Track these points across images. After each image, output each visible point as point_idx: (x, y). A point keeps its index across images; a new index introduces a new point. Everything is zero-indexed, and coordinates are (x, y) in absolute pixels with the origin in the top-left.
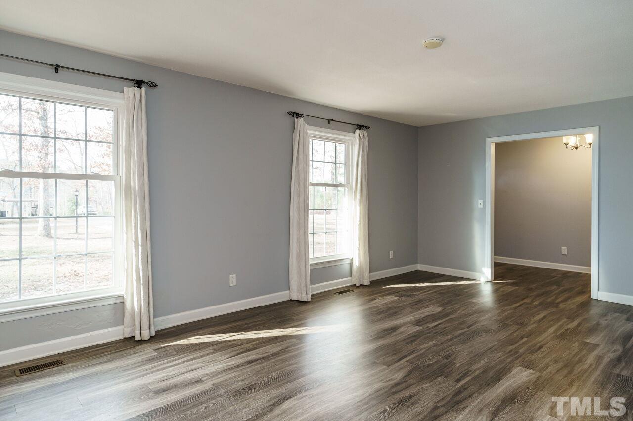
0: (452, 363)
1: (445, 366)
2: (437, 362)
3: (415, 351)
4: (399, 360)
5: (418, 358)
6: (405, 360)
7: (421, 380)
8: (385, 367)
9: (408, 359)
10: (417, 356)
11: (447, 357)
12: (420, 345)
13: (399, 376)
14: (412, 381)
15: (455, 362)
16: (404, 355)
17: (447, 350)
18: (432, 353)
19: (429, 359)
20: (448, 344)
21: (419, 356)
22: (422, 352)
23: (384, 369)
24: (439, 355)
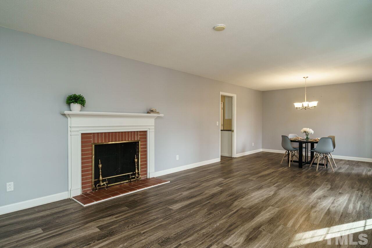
0: (209, 210)
1: (213, 209)
2: (217, 210)
3: (229, 217)
4: (237, 211)
5: (227, 213)
6: (234, 211)
7: (225, 202)
8: (244, 207)
9: (233, 212)
10: (228, 213)
11: (210, 213)
12: (226, 222)
13: (236, 203)
14: (229, 202)
15: (207, 211)
16: (235, 214)
17: (208, 219)
18: (218, 216)
19: (221, 212)
20: (206, 224)
21: (227, 214)
22: (224, 217)
23: (244, 205)
24: (215, 215)
